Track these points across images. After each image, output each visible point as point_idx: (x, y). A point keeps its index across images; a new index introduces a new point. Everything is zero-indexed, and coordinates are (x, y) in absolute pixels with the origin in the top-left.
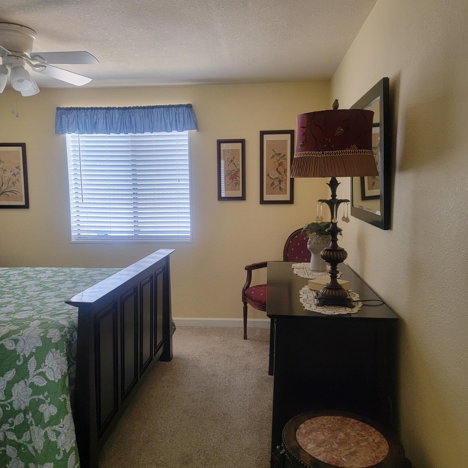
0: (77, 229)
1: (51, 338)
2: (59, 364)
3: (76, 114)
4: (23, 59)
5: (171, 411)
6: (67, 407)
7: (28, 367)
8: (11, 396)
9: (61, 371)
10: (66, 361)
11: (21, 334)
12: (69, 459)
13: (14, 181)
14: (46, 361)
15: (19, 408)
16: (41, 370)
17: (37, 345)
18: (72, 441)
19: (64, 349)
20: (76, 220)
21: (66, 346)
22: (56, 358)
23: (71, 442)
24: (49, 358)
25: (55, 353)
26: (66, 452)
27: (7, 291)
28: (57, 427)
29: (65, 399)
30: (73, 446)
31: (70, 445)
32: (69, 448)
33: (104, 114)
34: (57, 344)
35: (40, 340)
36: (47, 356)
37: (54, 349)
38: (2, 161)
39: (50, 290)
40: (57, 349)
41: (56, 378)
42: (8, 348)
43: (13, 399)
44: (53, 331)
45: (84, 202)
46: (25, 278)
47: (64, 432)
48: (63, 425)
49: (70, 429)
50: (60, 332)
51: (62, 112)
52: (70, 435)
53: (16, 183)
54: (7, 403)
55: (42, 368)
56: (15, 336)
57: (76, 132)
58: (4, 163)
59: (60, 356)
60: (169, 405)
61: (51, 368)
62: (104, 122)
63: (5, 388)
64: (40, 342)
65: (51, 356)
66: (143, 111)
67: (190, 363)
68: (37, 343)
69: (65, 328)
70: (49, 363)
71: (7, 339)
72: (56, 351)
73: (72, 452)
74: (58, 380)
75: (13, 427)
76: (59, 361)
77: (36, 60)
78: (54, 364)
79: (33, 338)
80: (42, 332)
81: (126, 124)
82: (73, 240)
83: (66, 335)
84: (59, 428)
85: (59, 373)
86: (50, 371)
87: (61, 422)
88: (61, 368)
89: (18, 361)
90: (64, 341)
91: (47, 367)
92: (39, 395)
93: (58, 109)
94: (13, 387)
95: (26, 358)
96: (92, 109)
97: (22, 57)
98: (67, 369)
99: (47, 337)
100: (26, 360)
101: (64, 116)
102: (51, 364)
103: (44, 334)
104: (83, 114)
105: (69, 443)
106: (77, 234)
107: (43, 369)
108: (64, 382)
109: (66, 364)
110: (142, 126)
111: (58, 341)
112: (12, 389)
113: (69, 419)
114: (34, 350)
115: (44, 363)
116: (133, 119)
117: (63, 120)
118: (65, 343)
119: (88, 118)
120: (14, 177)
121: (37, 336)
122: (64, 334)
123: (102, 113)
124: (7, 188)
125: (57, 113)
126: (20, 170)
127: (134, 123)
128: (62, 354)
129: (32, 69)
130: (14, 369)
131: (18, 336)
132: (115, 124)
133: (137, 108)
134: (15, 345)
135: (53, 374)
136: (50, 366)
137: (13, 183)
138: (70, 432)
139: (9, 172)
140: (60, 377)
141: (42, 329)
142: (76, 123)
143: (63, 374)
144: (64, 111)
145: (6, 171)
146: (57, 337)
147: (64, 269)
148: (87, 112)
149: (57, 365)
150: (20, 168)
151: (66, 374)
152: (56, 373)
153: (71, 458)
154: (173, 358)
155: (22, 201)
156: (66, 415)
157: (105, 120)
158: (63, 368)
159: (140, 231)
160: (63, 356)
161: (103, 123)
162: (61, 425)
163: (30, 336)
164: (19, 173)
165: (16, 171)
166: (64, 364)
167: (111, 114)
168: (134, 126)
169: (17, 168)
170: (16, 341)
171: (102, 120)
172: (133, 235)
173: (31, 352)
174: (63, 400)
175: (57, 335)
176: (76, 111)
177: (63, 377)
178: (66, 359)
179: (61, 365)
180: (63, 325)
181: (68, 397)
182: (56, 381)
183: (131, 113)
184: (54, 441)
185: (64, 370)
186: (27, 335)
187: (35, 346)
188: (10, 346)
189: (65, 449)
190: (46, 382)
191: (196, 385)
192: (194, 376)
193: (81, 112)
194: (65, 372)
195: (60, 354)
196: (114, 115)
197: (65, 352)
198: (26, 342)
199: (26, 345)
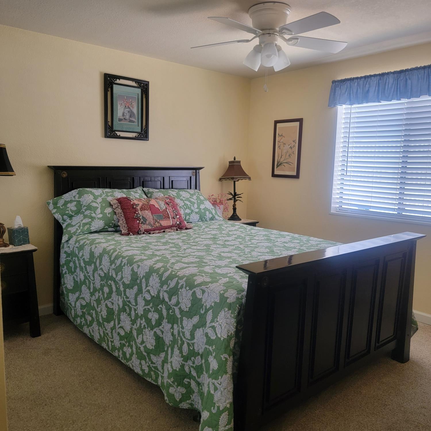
0: (339, 201)
1: (228, 298)
2: (227, 324)
3: (349, 84)
4: (275, 35)
5: (374, 419)
6: (227, 367)
7: (207, 318)
8: (194, 339)
9: (228, 331)
10: (235, 323)
11: (208, 287)
12: (221, 417)
13: (290, 153)
14: (218, 317)
15: (198, 351)
16: (213, 324)
17: (216, 300)
18: (227, 402)
19: (235, 311)
20: (339, 192)
21: (238, 309)
22: (226, 318)
23: (225, 402)
24: (221, 315)
25: (226, 312)
26: (219, 409)
27: (241, 248)
28: (216, 382)
29: (226, 359)
30: (227, 406)
31: (224, 404)
32: (222, 406)
33: (377, 82)
34: (231, 305)
35: (219, 296)
36: (220, 313)
37: (227, 308)
38: (284, 136)
39: (271, 254)
40: (229, 309)
41: (222, 336)
42: (198, 296)
43: (194, 342)
44: (231, 292)
45: (348, 174)
46: (266, 240)
47: (221, 389)
48: (221, 382)
49: (227, 389)
50: (237, 294)
51: (337, 84)
52: (226, 395)
53: (291, 155)
54: (191, 343)
55: (215, 322)
56: (204, 287)
57: (346, 104)
58: (284, 137)
59: (230, 317)
60: (375, 412)
61: (220, 325)
62: (375, 89)
63: (191, 330)
64: (218, 298)
65: (223, 314)
66: (423, 71)
67: (427, 374)
68: (216, 298)
69: (244, 291)
70: (220, 321)
71: (198, 288)
72: (228, 311)
73: (226, 412)
74: (223, 338)
75: (194, 366)
76: (228, 321)
77: (284, 33)
78: (224, 323)
79: (214, 293)
80: (222, 290)
81: (400, 89)
82: (332, 211)
83: (242, 299)
84: (217, 384)
85: (226, 332)
86: (219, 328)
87: (219, 379)
88: (228, 328)
89: (201, 309)
90: (237, 304)
91: (218, 323)
92: (210, 346)
93: (334, 82)
94: (196, 331)
95: (207, 309)
96: (365, 77)
97: (275, 33)
98: (234, 331)
99: (224, 295)
100: (207, 311)
101: (338, 88)
102: (221, 321)
103: (223, 292)
104: (356, 84)
105: (224, 401)
106: (338, 206)
107: (215, 324)
108: (229, 343)
109: (234, 327)
110: (419, 89)
111: (233, 302)
112: (195, 333)
113: (227, 379)
114: (213, 304)
115: (217, 319)
116: (409, 82)
117: (337, 93)
118: (238, 306)
119: (360, 88)
120: (290, 150)
121: (218, 293)
122: (240, 297)
123: (375, 80)
124: (284, 159)
125: (332, 86)
126: (296, 143)
127: (410, 87)
128: (233, 315)
129: (287, 44)
130: (198, 316)
131: (206, 288)
132: (387, 90)
133: (417, 69)
134: (202, 295)
135: (220, 331)
136: (220, 323)
137: (289, 155)
138: (226, 392)
139: (288, 145)
140: (226, 336)
141: (224, 287)
142: (348, 94)
143: (229, 334)
144: (338, 83)
145: (285, 144)
146: (233, 298)
147: (305, 237)
148: (360, 81)
149: (225, 324)
150: (296, 141)
151: (233, 335)
152: (223, 332)
153: (223, 418)
154: (409, 361)
155: (294, 171)
156: (225, 374)
157: (377, 88)
158: (230, 329)
159: (404, 209)
160: (233, 318)
161: (375, 91)
162: (219, 381)
163: (213, 290)
164: (295, 146)
165: (293, 144)
166: (232, 325)
167: (385, 80)
168: (410, 90)
169: (294, 141)
170: (203, 292)
171: (374, 88)
172: (397, 213)
173: (211, 305)
174: (224, 359)
175: (234, 297)
176: (349, 82)
177: (229, 337)
178: (235, 321)
179: (229, 325)
180: (243, 288)
181: (230, 358)
182: (222, 339)
183: (408, 76)
184: (212, 393)
185: (231, 331)
186: (211, 289)
187: (214, 301)
188: (199, 295)
189: (219, 405)
190: (216, 337)
191: (422, 404)
192: (424, 391)
193: (354, 83)
194: (231, 333)
195: (230, 315)
196: (387, 81)
197: (235, 315)
198: (209, 295)
199: (209, 298)
